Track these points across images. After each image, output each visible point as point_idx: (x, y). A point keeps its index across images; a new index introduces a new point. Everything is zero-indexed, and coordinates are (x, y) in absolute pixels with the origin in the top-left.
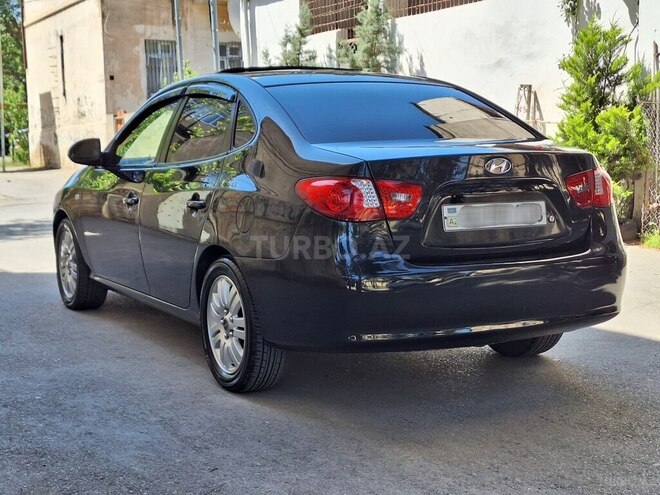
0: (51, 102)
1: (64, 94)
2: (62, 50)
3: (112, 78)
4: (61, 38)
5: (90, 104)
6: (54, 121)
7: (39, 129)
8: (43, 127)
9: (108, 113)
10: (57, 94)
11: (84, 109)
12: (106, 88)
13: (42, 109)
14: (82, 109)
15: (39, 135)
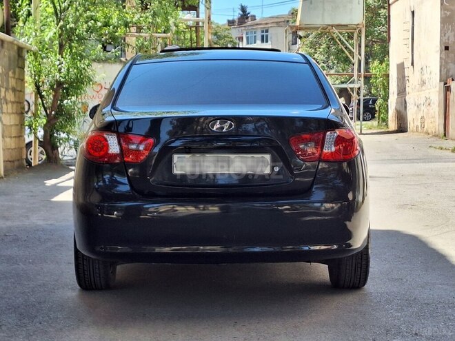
0: (404, 72)
1: (412, 64)
2: (413, 24)
3: (447, 48)
4: (413, 13)
5: (429, 73)
6: (405, 88)
7: (396, 96)
8: (398, 94)
9: (440, 81)
10: (408, 64)
11: (425, 77)
12: (441, 58)
13: (398, 78)
14: (424, 77)
15: (395, 101)
